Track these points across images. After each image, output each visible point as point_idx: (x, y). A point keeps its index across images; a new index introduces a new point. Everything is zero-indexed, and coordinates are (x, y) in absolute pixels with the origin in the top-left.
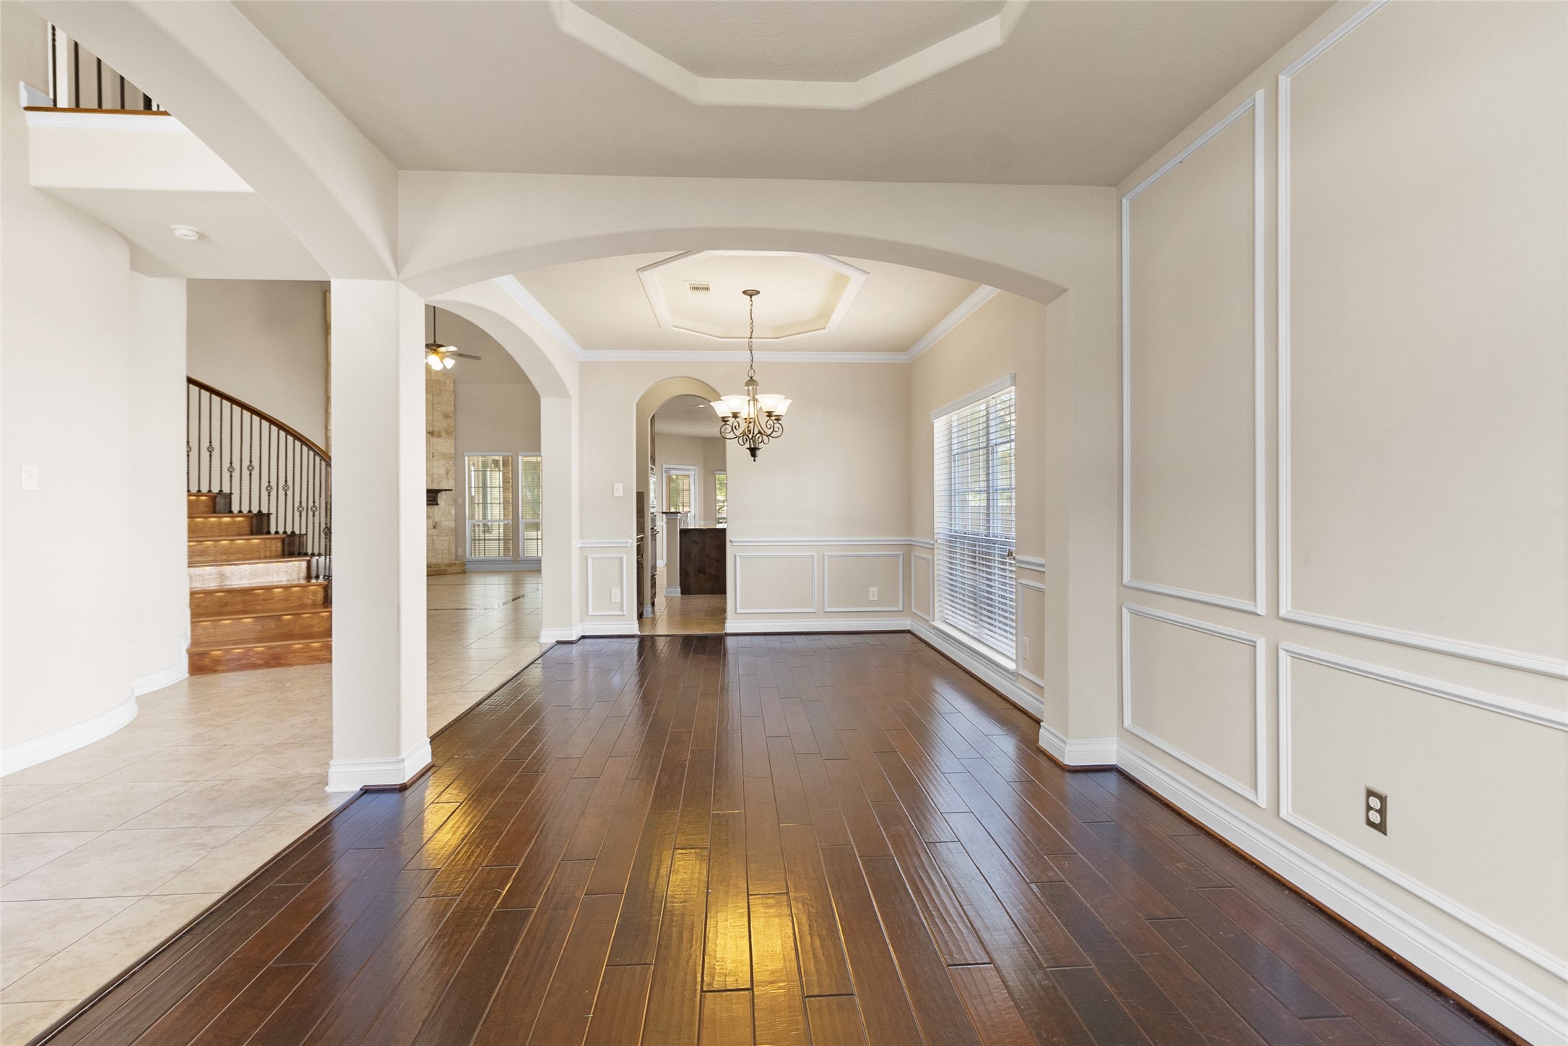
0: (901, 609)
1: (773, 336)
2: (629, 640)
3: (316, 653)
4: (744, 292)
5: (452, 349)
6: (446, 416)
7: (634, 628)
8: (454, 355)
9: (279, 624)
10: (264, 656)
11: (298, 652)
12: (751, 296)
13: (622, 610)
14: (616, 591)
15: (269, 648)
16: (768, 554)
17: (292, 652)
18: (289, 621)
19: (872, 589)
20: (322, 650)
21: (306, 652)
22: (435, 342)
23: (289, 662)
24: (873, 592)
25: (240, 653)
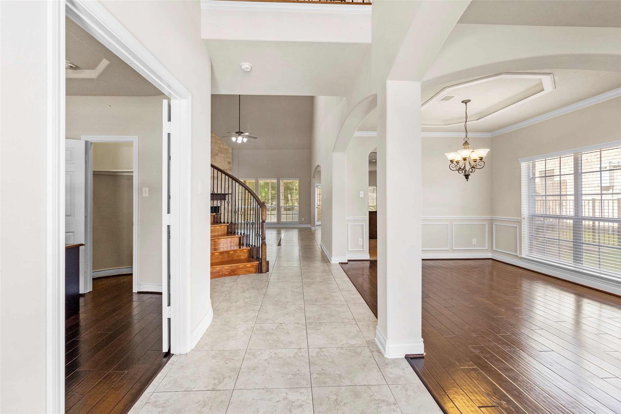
0: (487, 249)
1: (443, 124)
2: (366, 262)
3: (249, 269)
4: (463, 102)
5: (247, 134)
6: (229, 163)
7: (367, 257)
8: (248, 137)
9: (229, 255)
10: (228, 271)
11: (242, 269)
12: (466, 103)
13: (363, 248)
14: (360, 240)
15: (231, 267)
16: (438, 223)
17: (239, 269)
18: (232, 254)
19: (473, 239)
20: (251, 268)
21: (245, 268)
22: (240, 131)
23: (238, 273)
24: (474, 241)
25: (219, 270)
